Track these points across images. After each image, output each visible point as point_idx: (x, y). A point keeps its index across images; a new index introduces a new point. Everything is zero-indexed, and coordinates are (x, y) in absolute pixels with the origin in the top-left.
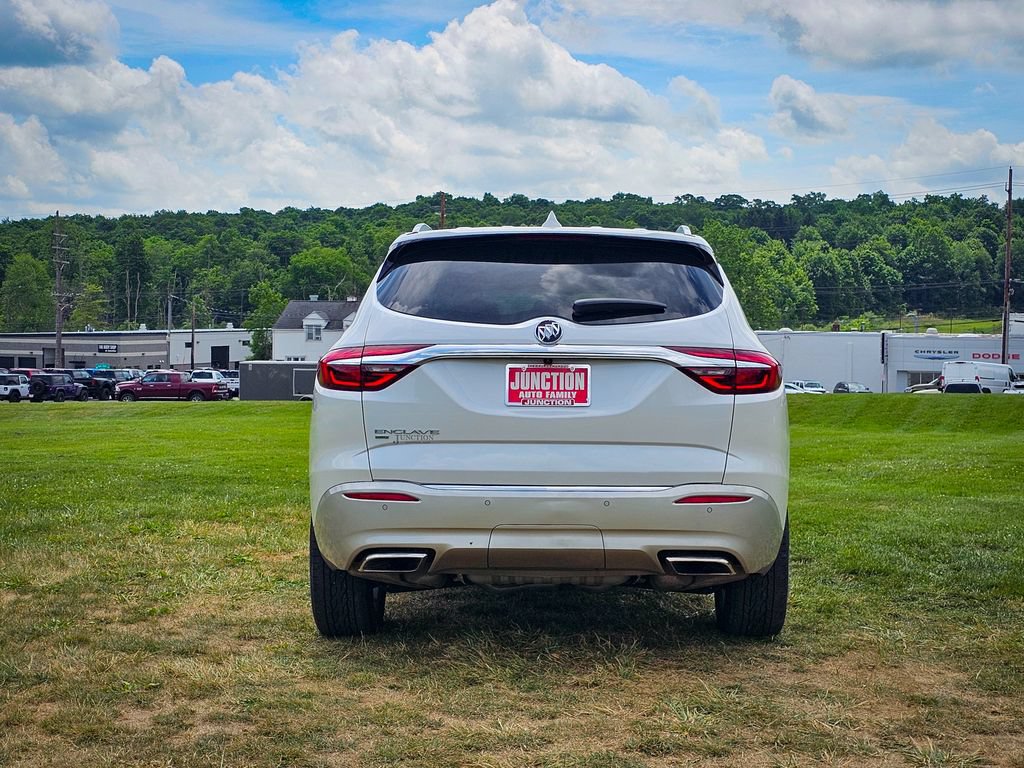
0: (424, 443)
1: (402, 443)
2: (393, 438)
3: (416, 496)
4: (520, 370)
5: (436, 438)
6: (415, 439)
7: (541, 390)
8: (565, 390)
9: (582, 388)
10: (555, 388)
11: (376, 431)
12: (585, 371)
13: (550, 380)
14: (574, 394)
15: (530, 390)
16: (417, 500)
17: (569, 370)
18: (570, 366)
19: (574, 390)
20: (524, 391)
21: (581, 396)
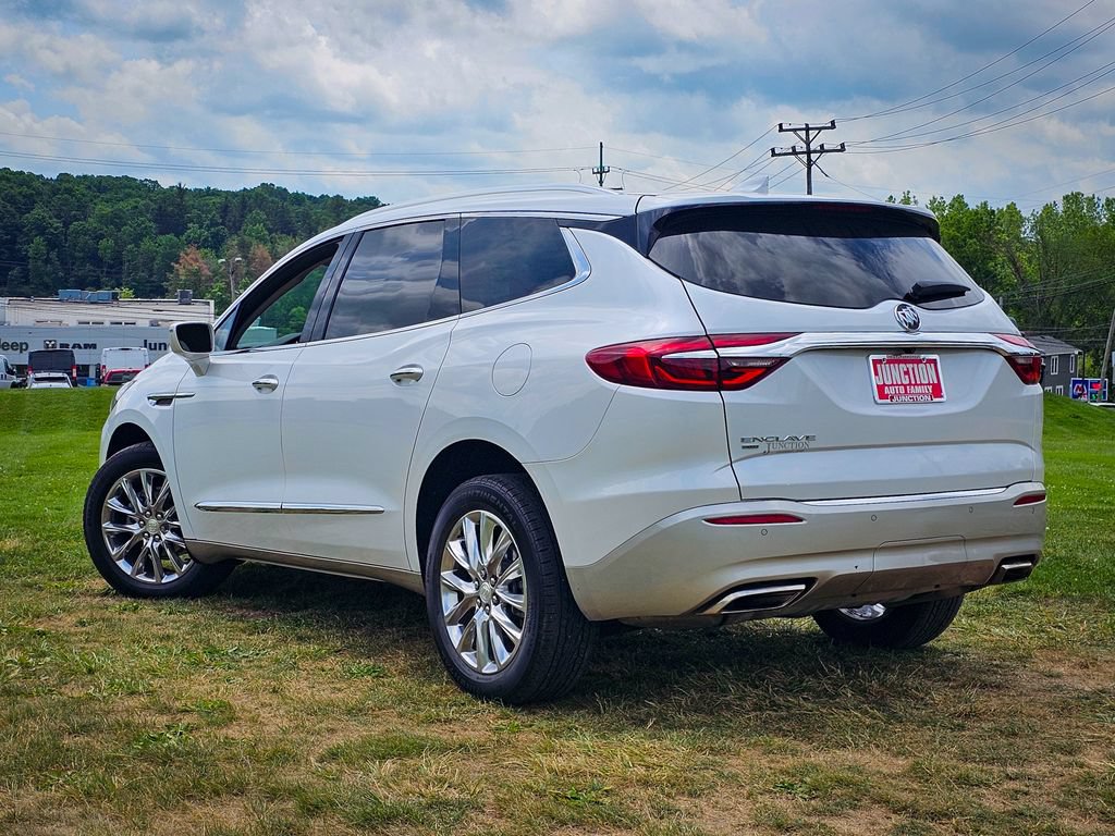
0: (798, 451)
1: (773, 453)
2: (763, 447)
3: (801, 516)
4: (880, 362)
5: (812, 444)
6: (789, 447)
7: (902, 385)
8: (921, 384)
9: (936, 382)
10: (913, 382)
11: (743, 440)
12: (934, 361)
13: (907, 373)
14: (930, 388)
15: (892, 385)
16: (801, 520)
17: (920, 361)
18: (922, 356)
19: (929, 384)
20: (888, 386)
21: (937, 391)
